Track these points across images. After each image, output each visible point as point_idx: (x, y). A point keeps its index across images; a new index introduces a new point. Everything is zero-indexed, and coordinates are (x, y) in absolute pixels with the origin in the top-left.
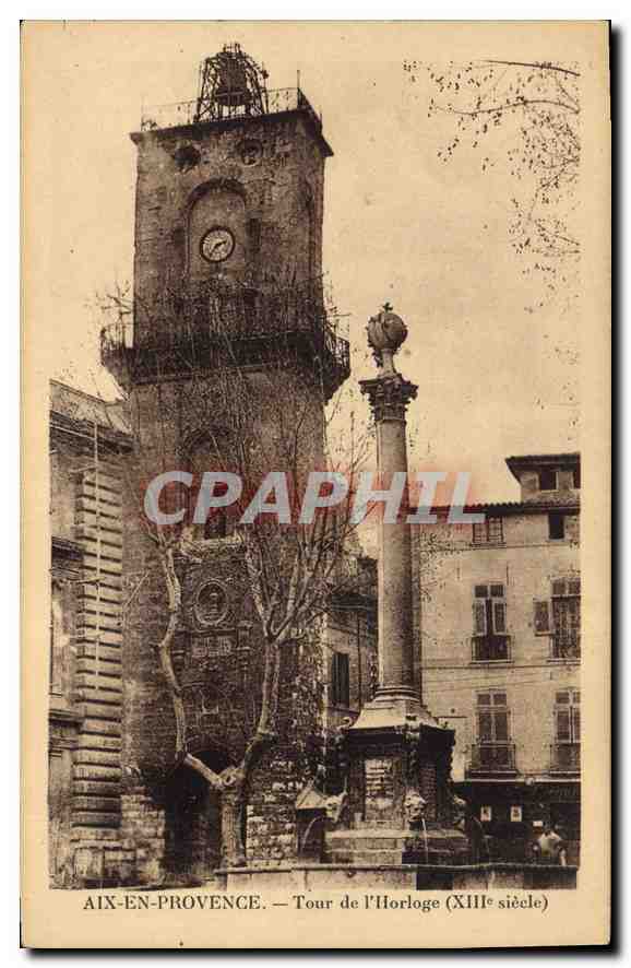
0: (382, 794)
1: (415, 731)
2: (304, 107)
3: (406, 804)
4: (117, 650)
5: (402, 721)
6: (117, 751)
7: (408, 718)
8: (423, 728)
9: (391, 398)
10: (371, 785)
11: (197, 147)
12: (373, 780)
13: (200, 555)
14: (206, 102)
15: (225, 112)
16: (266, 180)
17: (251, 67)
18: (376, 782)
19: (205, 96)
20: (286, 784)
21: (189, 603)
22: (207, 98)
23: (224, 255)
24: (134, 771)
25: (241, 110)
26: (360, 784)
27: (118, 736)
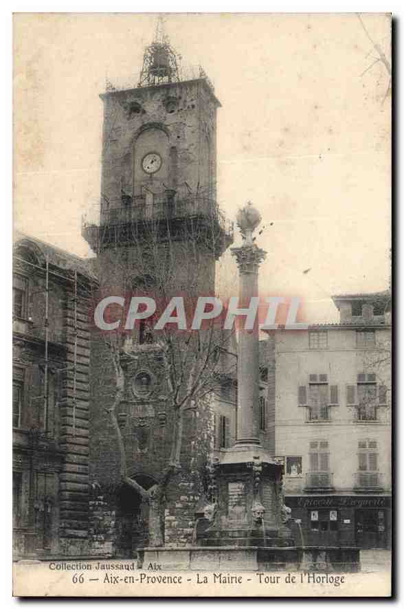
0: (239, 504)
1: (258, 466)
2: (203, 77)
3: (252, 509)
4: (87, 412)
5: (251, 460)
6: (86, 474)
7: (255, 458)
8: (263, 464)
9: (249, 259)
10: (232, 499)
11: (139, 102)
12: (233, 495)
13: (137, 354)
14: (144, 74)
15: (156, 81)
16: (181, 123)
17: (172, 53)
18: (235, 497)
19: (144, 70)
20: (189, 497)
21: (129, 383)
22: (146, 72)
23: (155, 169)
24: (96, 486)
25: (166, 79)
26: (225, 498)
27: (87, 465)
